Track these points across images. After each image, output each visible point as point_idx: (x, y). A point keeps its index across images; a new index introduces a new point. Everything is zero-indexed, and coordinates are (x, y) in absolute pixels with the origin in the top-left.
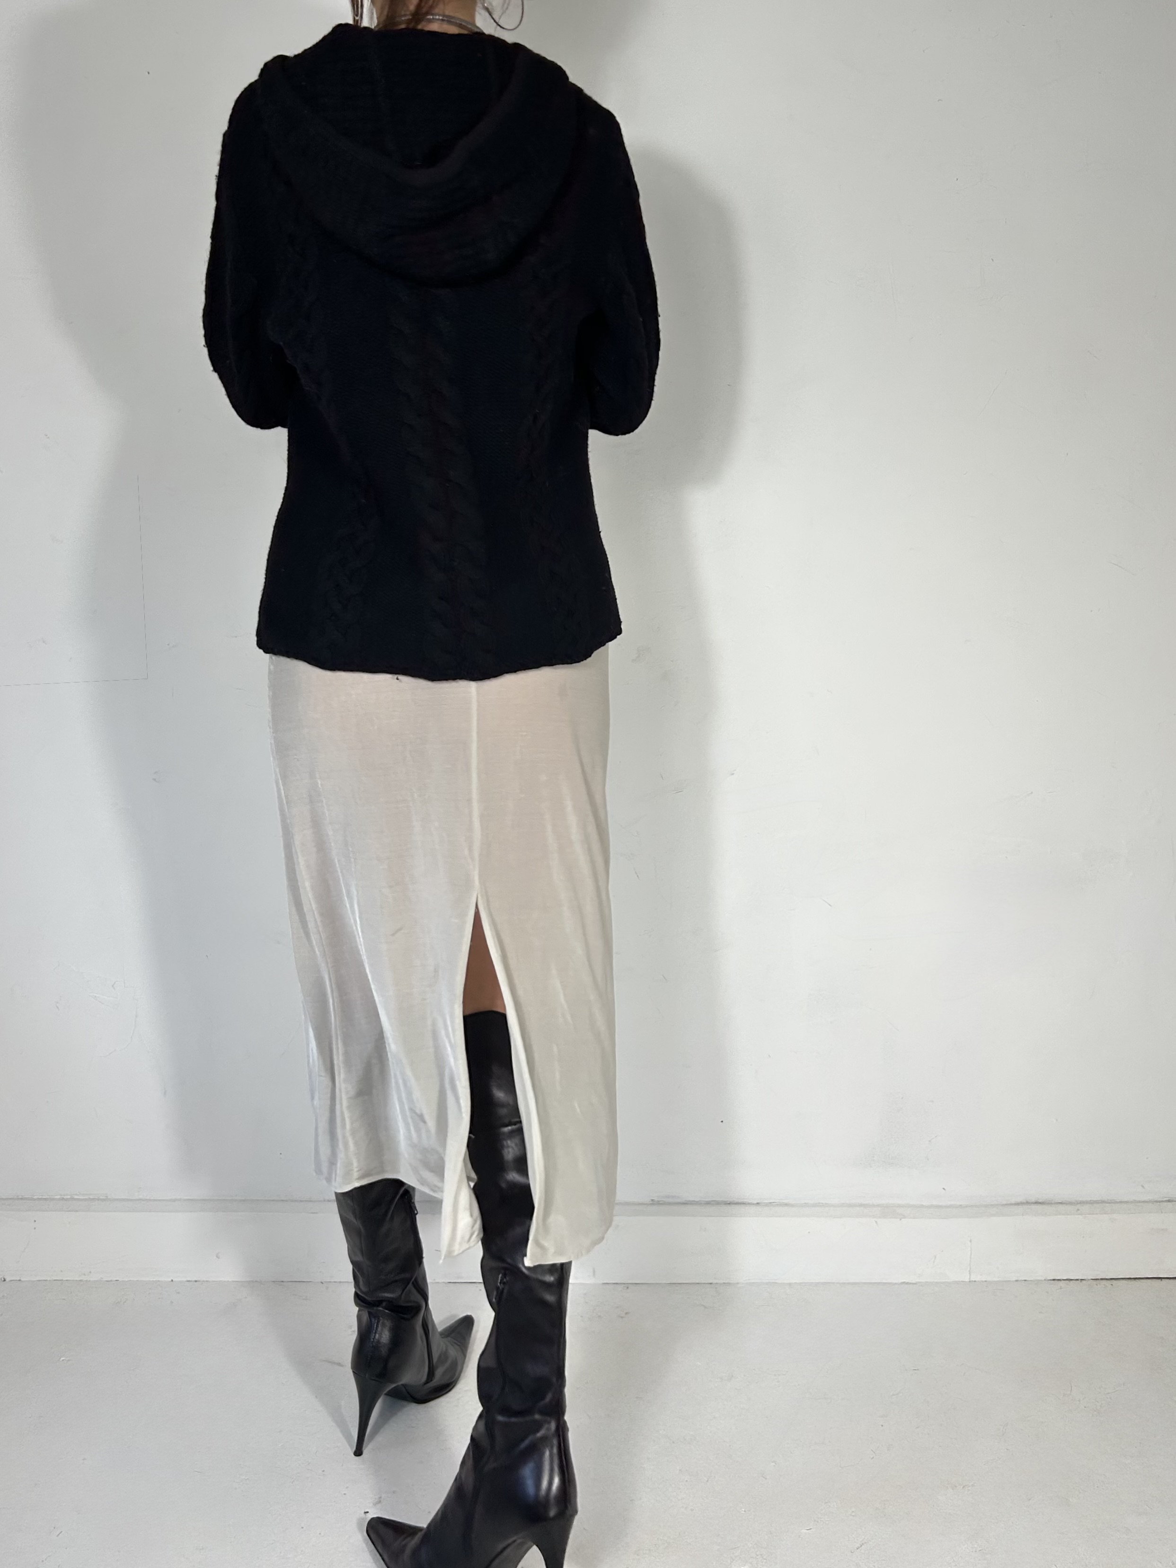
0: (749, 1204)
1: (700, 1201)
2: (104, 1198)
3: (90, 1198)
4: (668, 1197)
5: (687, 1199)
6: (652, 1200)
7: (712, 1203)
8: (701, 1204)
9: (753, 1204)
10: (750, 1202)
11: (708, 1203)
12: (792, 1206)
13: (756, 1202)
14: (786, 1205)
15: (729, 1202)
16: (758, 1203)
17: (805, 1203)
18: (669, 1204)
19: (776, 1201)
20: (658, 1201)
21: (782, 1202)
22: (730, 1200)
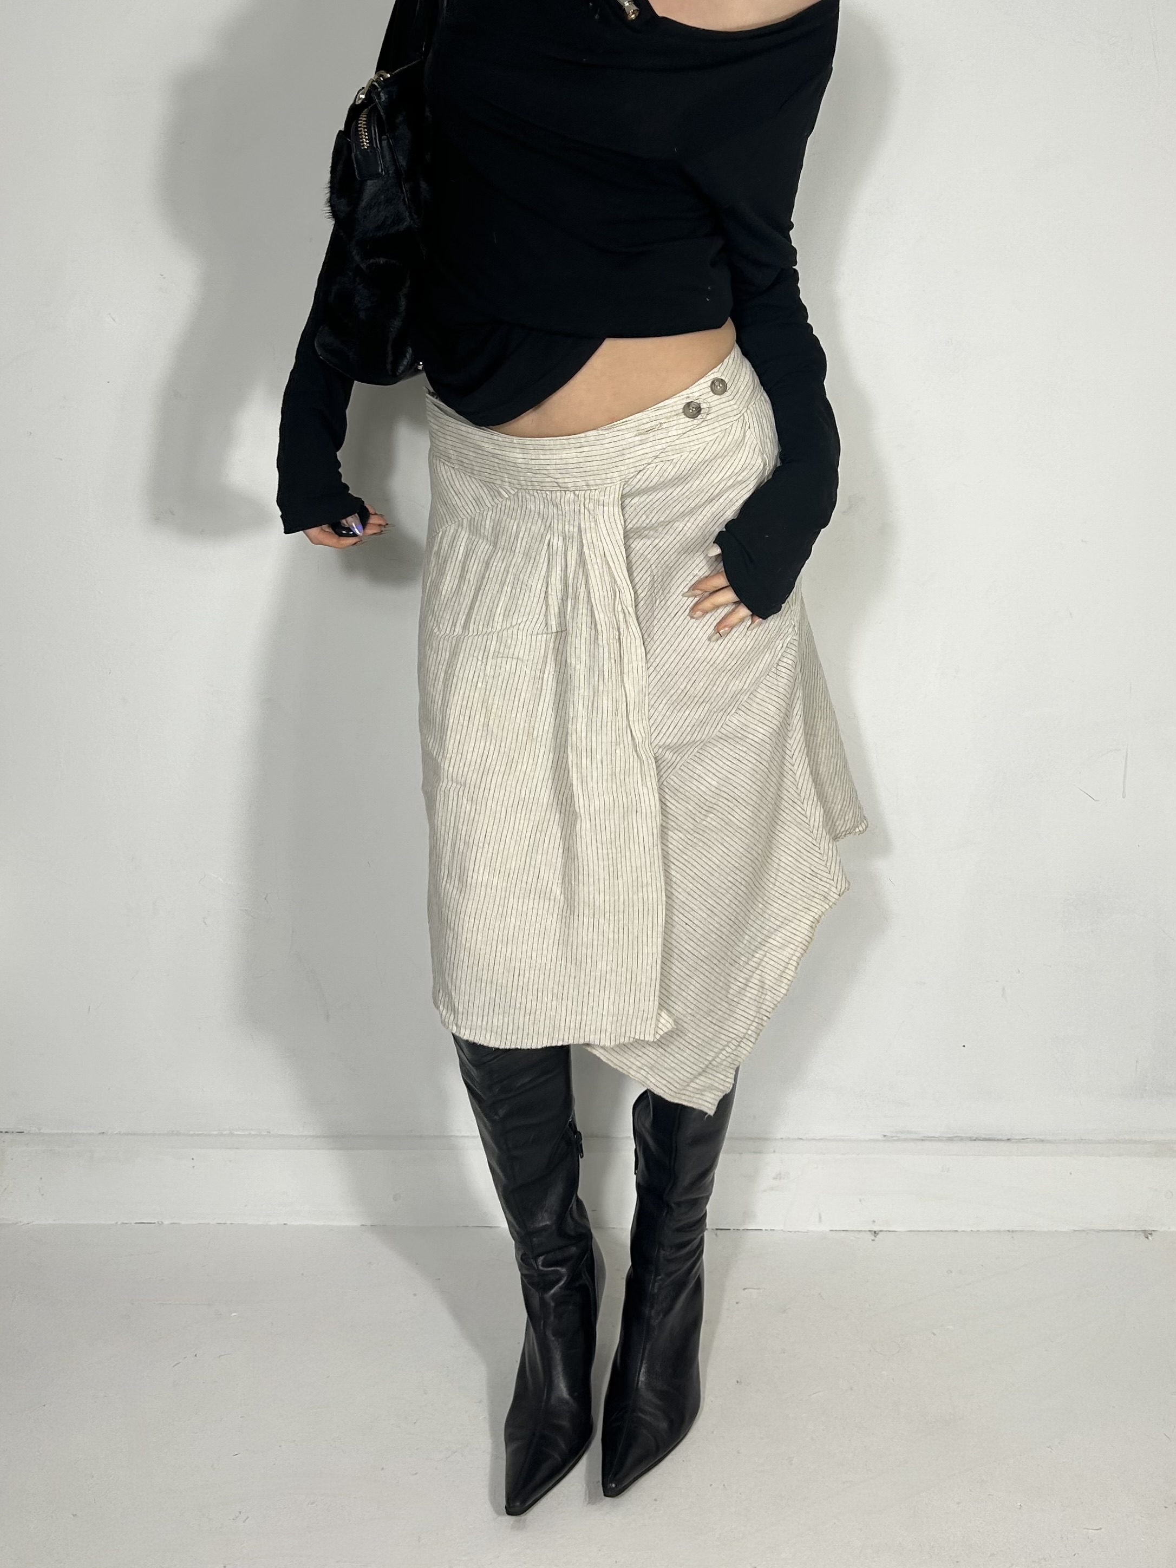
0: (998, 1140)
1: (940, 1137)
2: (265, 1133)
3: (250, 1134)
4: (902, 1132)
5: (926, 1135)
6: (885, 1136)
7: (956, 1139)
8: (941, 1141)
9: (1003, 1141)
10: (1000, 1137)
11: (950, 1139)
12: (1049, 1142)
13: (1006, 1138)
14: (1042, 1141)
15: (974, 1138)
16: (1008, 1139)
17: (1065, 1140)
18: (905, 1140)
19: (1030, 1137)
20: (892, 1137)
21: (1037, 1137)
22: (976, 1136)
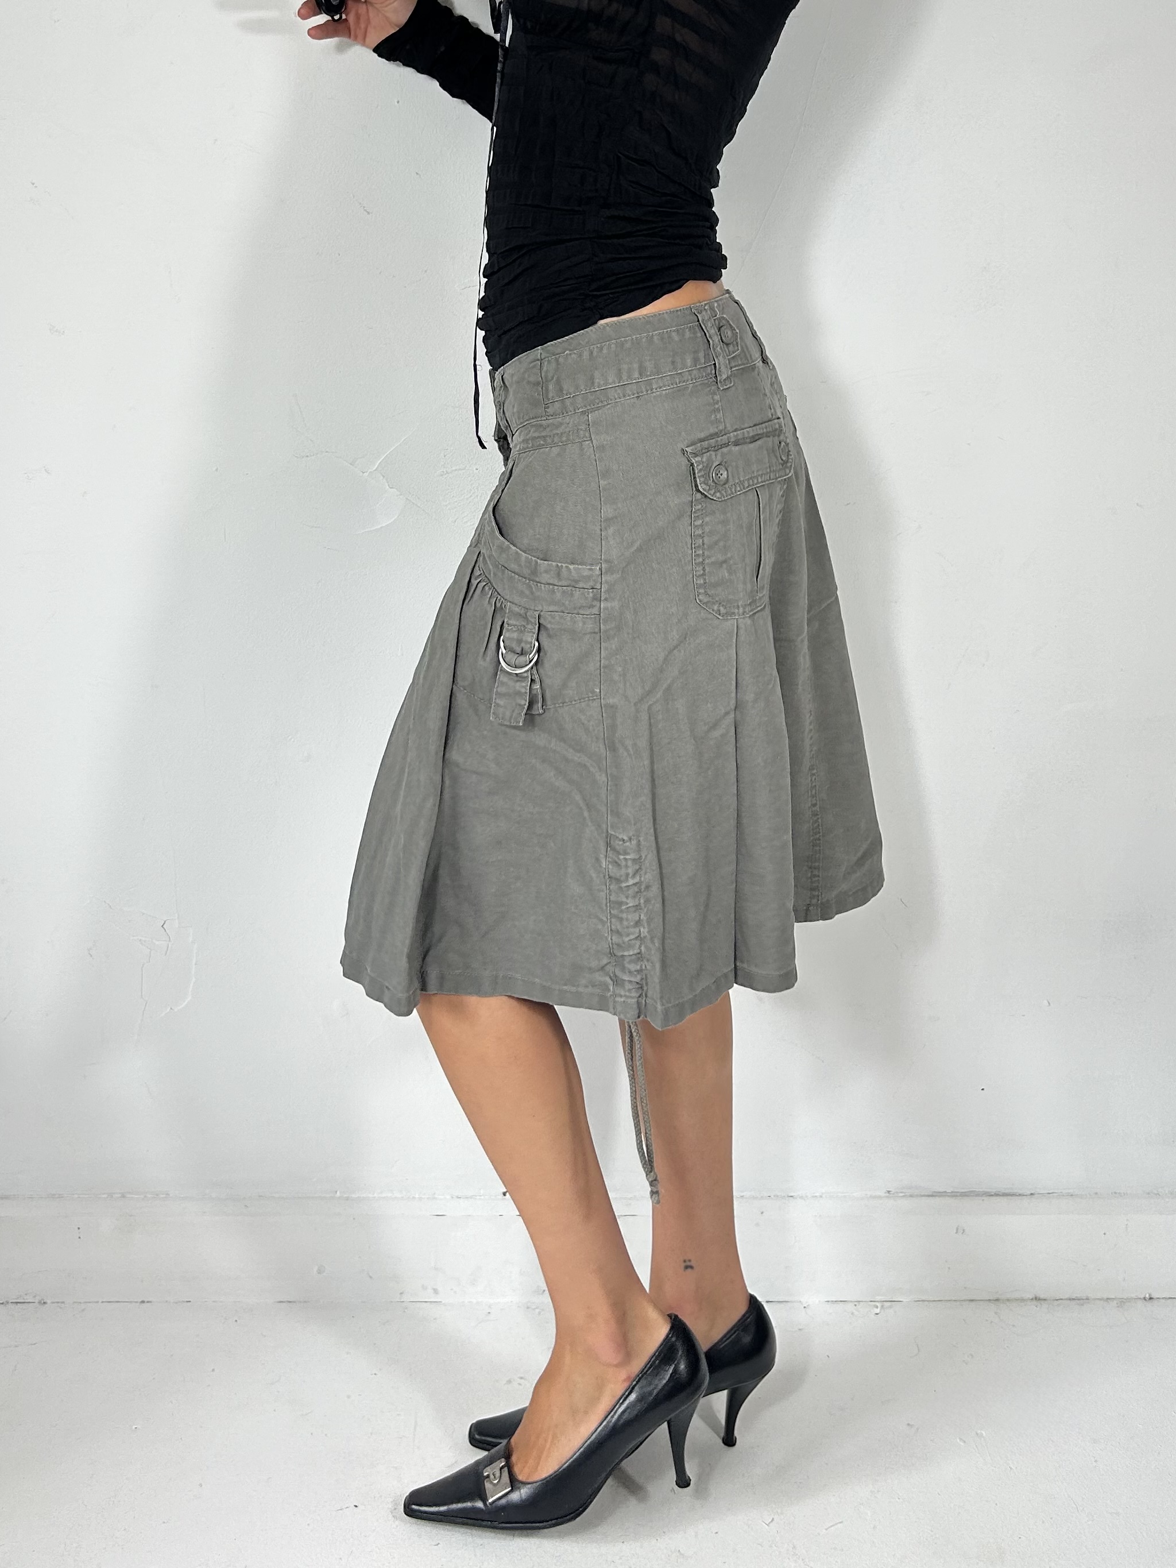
0: (1020, 1195)
1: (952, 1192)
3: (146, 1197)
4: (908, 1188)
5: (937, 1190)
6: (888, 1192)
7: (971, 1194)
8: (957, 1196)
9: (1026, 1195)
10: (1021, 1192)
11: (964, 1195)
12: (1078, 1197)
13: (1029, 1193)
14: (1072, 1195)
15: (993, 1194)
16: (1031, 1194)
17: (1097, 1194)
18: (911, 1196)
19: (1056, 1191)
20: (897, 1192)
21: (1064, 1191)
22: (994, 1191)
